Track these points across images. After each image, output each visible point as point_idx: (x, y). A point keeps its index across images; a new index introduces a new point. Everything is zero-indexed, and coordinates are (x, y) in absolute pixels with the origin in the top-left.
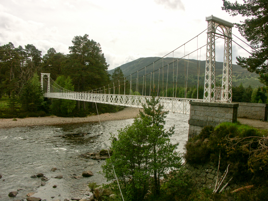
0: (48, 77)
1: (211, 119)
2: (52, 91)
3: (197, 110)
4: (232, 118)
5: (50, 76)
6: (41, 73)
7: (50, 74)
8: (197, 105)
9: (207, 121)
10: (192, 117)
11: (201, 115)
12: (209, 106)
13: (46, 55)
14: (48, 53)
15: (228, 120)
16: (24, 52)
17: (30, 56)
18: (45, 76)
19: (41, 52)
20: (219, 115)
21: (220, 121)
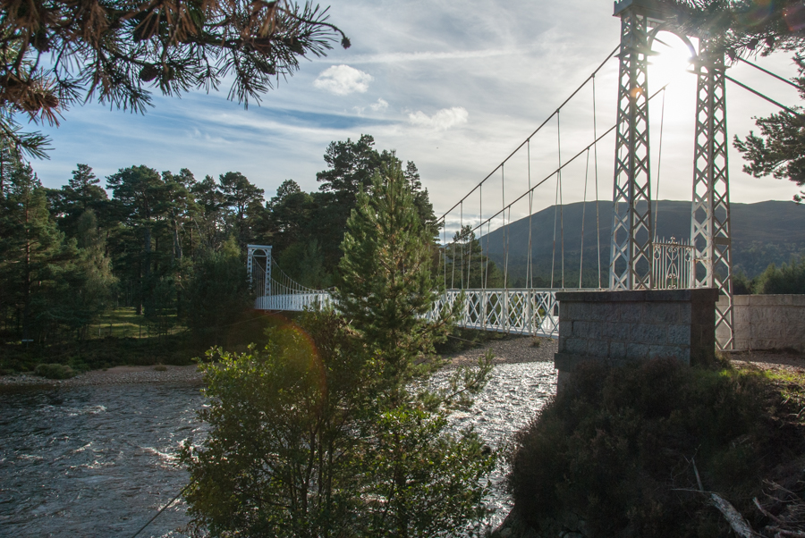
0: (267, 255)
1: (622, 349)
2: (275, 292)
3: (578, 318)
4: (689, 343)
5: (272, 254)
6: (248, 245)
7: (271, 247)
8: (579, 302)
9: (609, 356)
10: (565, 344)
11: (592, 336)
12: (614, 303)
13: (275, 199)
14: (278, 194)
15: (677, 348)
16: (218, 192)
17: (233, 205)
18: (258, 252)
19: (262, 191)
20: (645, 332)
21: (651, 353)
